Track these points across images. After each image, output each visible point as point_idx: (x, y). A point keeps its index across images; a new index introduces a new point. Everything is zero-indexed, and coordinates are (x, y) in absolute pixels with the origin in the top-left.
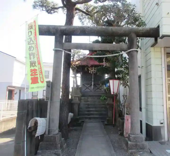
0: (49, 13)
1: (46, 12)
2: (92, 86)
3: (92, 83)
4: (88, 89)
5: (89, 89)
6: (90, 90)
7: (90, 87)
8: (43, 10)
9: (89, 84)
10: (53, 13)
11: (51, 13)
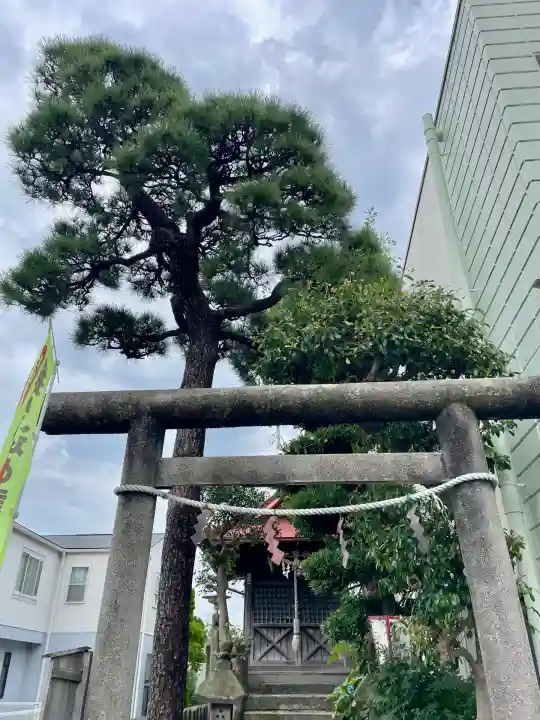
0: (130, 356)
1: (122, 353)
2: (295, 637)
3: (292, 620)
4: (274, 651)
5: (278, 651)
6: (284, 659)
7: (284, 643)
8: (110, 347)
9: (280, 628)
10: (147, 354)
11: (139, 356)
